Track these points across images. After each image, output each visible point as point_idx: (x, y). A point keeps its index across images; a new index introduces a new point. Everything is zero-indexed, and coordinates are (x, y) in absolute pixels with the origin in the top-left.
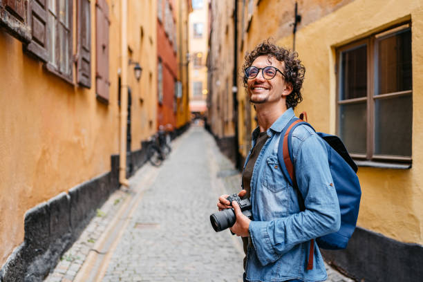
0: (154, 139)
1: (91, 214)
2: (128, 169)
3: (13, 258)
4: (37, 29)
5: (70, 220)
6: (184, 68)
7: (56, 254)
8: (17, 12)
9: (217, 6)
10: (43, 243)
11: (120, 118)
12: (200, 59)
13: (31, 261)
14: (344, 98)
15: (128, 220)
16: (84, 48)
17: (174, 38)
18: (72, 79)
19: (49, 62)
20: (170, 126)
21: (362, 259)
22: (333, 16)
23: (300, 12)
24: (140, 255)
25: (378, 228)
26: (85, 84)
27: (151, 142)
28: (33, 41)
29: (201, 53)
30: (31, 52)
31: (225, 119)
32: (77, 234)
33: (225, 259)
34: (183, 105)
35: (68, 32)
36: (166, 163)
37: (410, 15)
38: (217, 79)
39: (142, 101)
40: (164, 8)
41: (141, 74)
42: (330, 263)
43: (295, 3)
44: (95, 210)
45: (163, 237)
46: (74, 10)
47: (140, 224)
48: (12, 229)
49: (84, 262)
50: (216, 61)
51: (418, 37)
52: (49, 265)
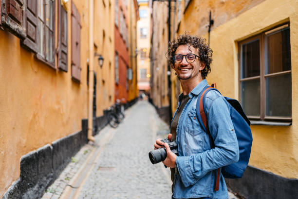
0: (113, 109)
1: (68, 161)
2: (94, 129)
3: (12, 189)
4: (30, 30)
5: (52, 164)
6: (134, 59)
7: (43, 187)
8: (16, 18)
9: (156, 16)
10: (33, 179)
11: (88, 93)
12: (145, 53)
13: (25, 192)
14: (244, 77)
15: (94, 165)
16: (63, 44)
17: (127, 38)
18: (54, 65)
19: (39, 53)
20: (124, 100)
21: (258, 190)
22: (235, 20)
23: (213, 18)
24: (102, 189)
25: (269, 168)
26: (64, 68)
27: (110, 111)
28: (27, 38)
29: (146, 49)
30: (25, 46)
31: (163, 94)
32: (57, 174)
33: (162, 191)
34: (133, 85)
35: (52, 33)
36: (120, 125)
37: (289, 18)
38: (157, 66)
39: (104, 82)
40: (119, 17)
41: (103, 62)
42: (236, 194)
43: (209, 11)
44: (70, 158)
45: (118, 176)
46: (56, 18)
47: (102, 167)
48: (11, 168)
49: (62, 193)
50: (156, 54)
51: (294, 33)
52: (37, 195)
